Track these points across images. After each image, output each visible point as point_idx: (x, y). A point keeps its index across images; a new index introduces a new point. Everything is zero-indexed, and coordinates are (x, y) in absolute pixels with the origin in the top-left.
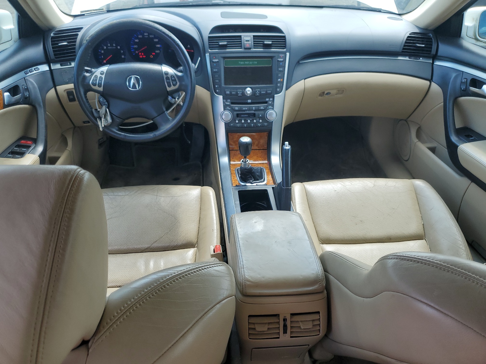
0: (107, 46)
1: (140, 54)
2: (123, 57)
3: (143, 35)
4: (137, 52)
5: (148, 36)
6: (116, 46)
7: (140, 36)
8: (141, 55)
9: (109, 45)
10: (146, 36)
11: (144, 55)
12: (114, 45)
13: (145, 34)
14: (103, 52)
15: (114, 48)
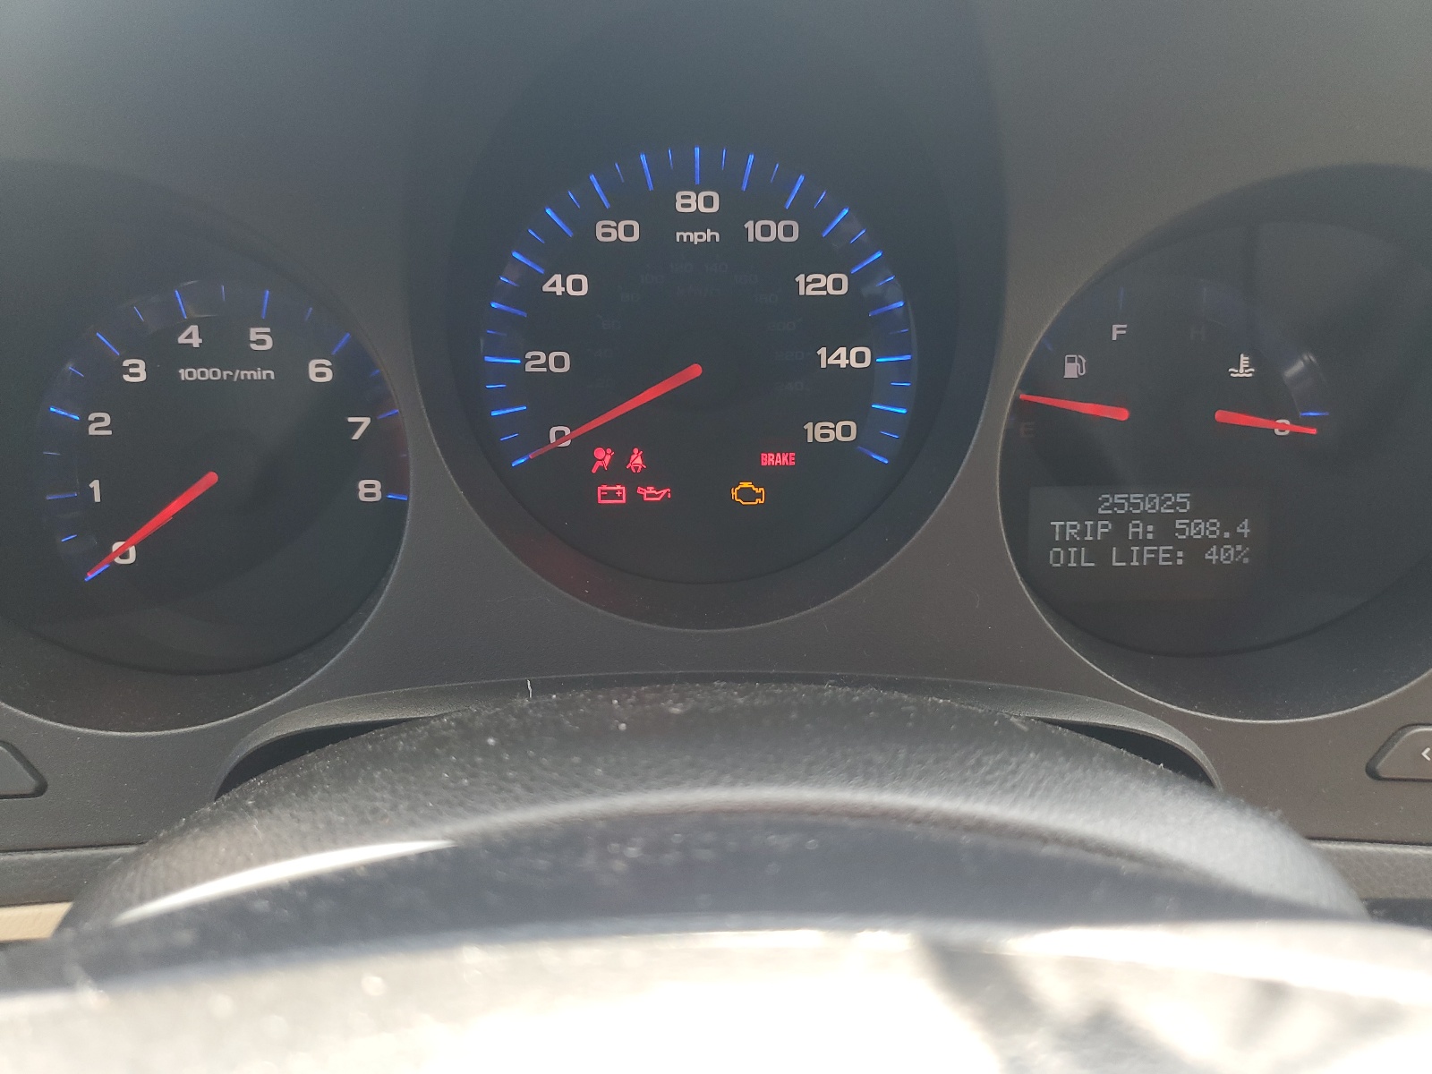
0: (165, 357)
1: (603, 457)
2: (369, 490)
3: (660, 219)
4: (559, 434)
5: (730, 222)
6: (288, 359)
7: (611, 232)
8: (619, 471)
9: (196, 342)
10: (697, 221)
11: (645, 478)
12: (261, 338)
13: (690, 202)
14: (100, 424)
15: (259, 375)
